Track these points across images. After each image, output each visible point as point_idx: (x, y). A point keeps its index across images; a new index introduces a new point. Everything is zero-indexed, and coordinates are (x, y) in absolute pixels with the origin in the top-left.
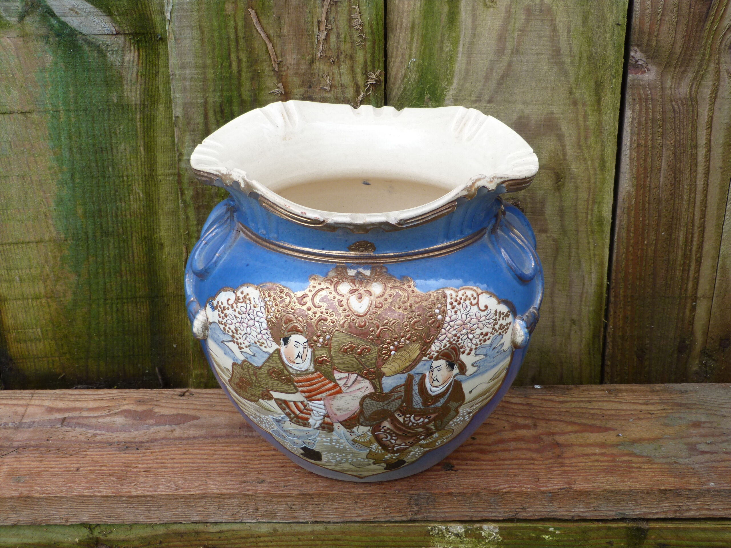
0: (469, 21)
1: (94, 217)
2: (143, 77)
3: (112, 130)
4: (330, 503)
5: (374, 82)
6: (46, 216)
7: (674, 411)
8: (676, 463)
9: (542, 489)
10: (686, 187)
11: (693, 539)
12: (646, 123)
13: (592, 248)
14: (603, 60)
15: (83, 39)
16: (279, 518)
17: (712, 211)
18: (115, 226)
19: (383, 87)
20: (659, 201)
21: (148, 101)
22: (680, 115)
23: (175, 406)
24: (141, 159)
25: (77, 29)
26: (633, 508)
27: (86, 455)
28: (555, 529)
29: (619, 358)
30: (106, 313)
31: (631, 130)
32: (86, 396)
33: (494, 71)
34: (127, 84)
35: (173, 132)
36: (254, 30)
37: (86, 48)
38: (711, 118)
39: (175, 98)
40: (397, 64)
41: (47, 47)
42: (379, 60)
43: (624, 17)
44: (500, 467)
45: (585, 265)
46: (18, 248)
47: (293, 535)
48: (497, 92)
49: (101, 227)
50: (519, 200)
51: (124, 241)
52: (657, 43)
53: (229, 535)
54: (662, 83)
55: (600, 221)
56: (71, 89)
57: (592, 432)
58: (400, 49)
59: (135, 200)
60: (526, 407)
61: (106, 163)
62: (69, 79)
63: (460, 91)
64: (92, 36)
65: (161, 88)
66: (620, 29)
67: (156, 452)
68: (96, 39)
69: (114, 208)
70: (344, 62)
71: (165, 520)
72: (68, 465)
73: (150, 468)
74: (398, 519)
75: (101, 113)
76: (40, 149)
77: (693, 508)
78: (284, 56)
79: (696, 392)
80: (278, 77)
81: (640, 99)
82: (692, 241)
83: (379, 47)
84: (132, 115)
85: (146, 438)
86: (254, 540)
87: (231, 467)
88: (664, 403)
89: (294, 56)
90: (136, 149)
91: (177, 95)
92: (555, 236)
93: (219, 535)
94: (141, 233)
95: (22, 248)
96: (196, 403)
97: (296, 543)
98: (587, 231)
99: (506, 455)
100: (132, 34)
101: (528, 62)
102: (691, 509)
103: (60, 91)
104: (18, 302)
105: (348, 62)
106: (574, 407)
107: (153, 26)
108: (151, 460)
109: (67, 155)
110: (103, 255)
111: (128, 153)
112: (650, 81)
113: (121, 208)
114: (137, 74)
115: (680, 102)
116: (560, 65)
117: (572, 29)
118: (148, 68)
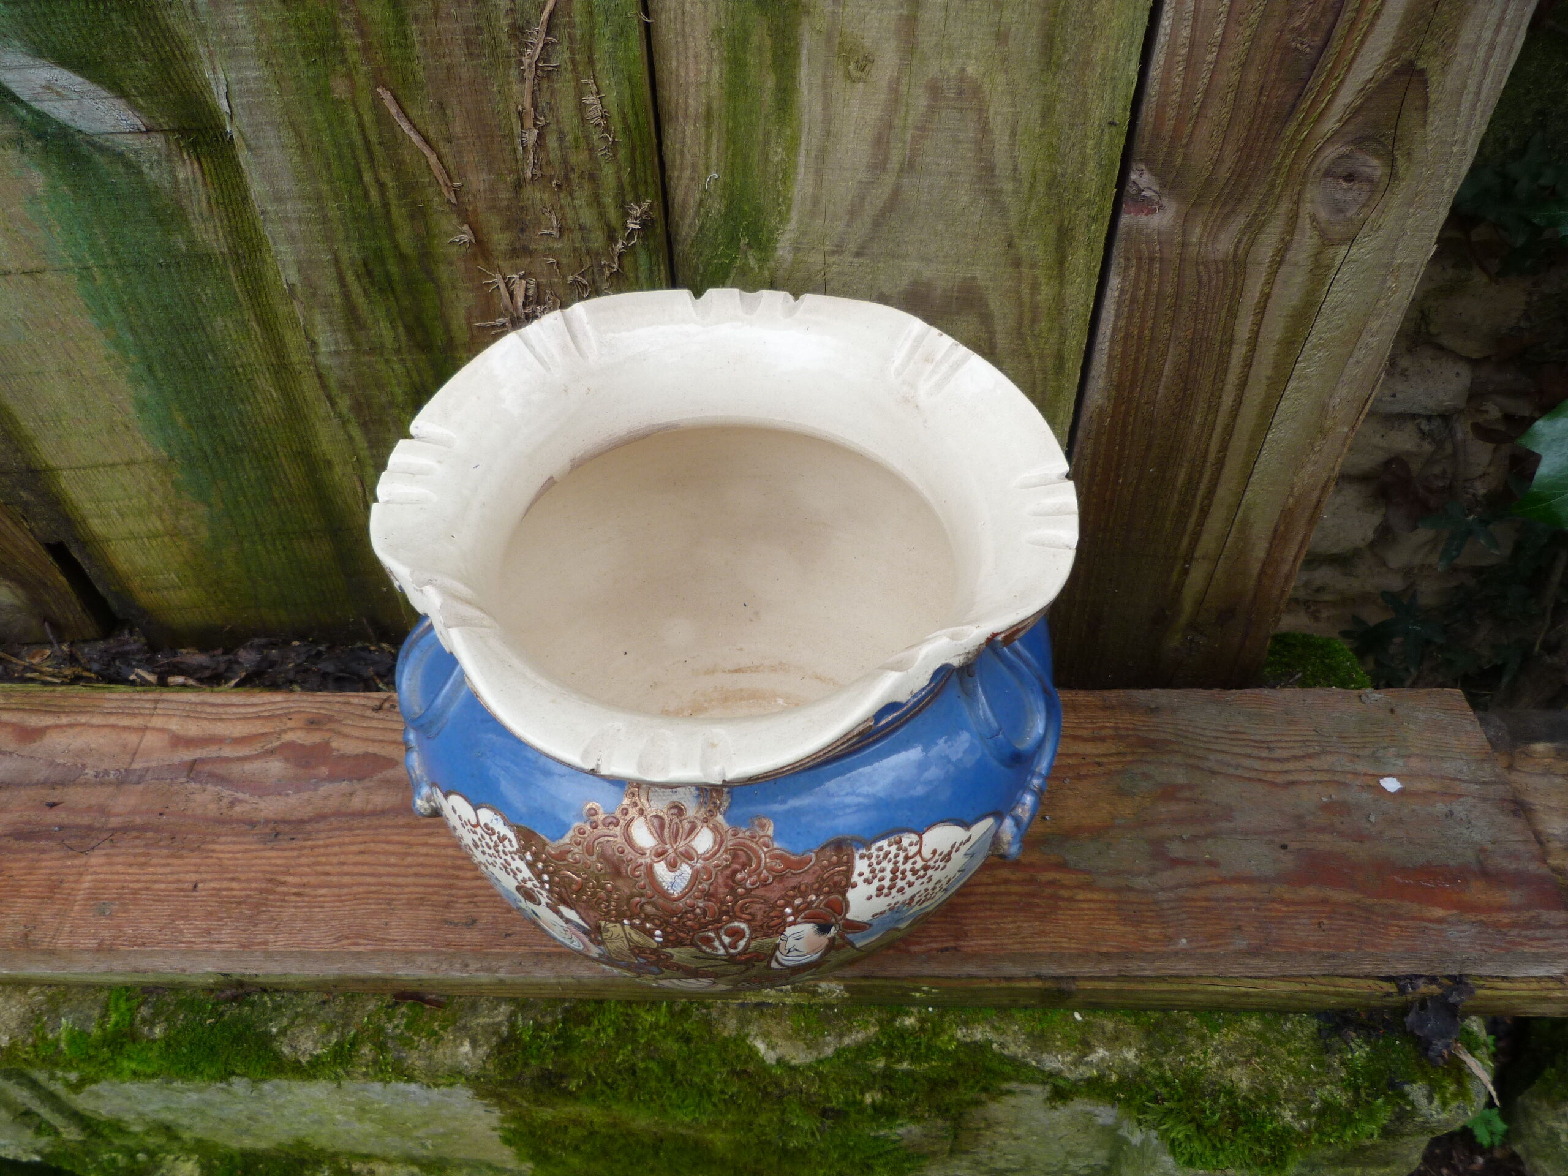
0: (817, 107)
1: (206, 426)
2: (221, 208)
3: (194, 297)
4: (579, 962)
5: (638, 227)
6: (127, 427)
7: (1136, 757)
8: (1128, 887)
10: (1202, 405)
12: (1146, 300)
14: (1077, 189)
15: (88, 143)
17: (1240, 442)
18: (245, 438)
20: (1152, 423)
21: (241, 246)
22: (1209, 290)
23: (364, 734)
24: (257, 340)
25: (71, 123)
27: (213, 851)
30: (268, 552)
31: (1117, 310)
33: (868, 199)
34: (195, 219)
36: (398, 130)
37: (97, 157)
38: (1266, 297)
39: (278, 253)
40: (685, 182)
41: (26, 159)
42: (646, 182)
43: (1125, 109)
46: (99, 472)
47: (530, 984)
48: (872, 239)
49: (223, 440)
51: (266, 459)
52: (1183, 159)
54: (1184, 232)
56: (97, 231)
58: (688, 157)
59: (266, 400)
61: (199, 346)
62: (88, 215)
63: (804, 234)
64: (103, 137)
66: (1114, 133)
67: (319, 847)
68: (113, 141)
69: (236, 415)
70: (580, 186)
72: (182, 876)
73: (304, 885)
76: (79, 329)
78: (465, 176)
79: (1173, 711)
80: (459, 215)
81: (1139, 259)
82: (1198, 484)
83: (643, 158)
84: (221, 270)
85: (307, 812)
87: (429, 886)
88: (1121, 738)
89: (483, 176)
90: (244, 325)
91: (282, 249)
94: (291, 446)
95: (106, 472)
100: (178, 130)
101: (931, 187)
103: (79, 234)
104: (128, 542)
105: (587, 185)
108: (309, 866)
109: (129, 338)
110: (238, 478)
111: (233, 333)
112: (1162, 229)
113: (247, 413)
114: (209, 202)
115: (1212, 267)
116: (993, 195)
117: (1019, 130)
118: (226, 192)
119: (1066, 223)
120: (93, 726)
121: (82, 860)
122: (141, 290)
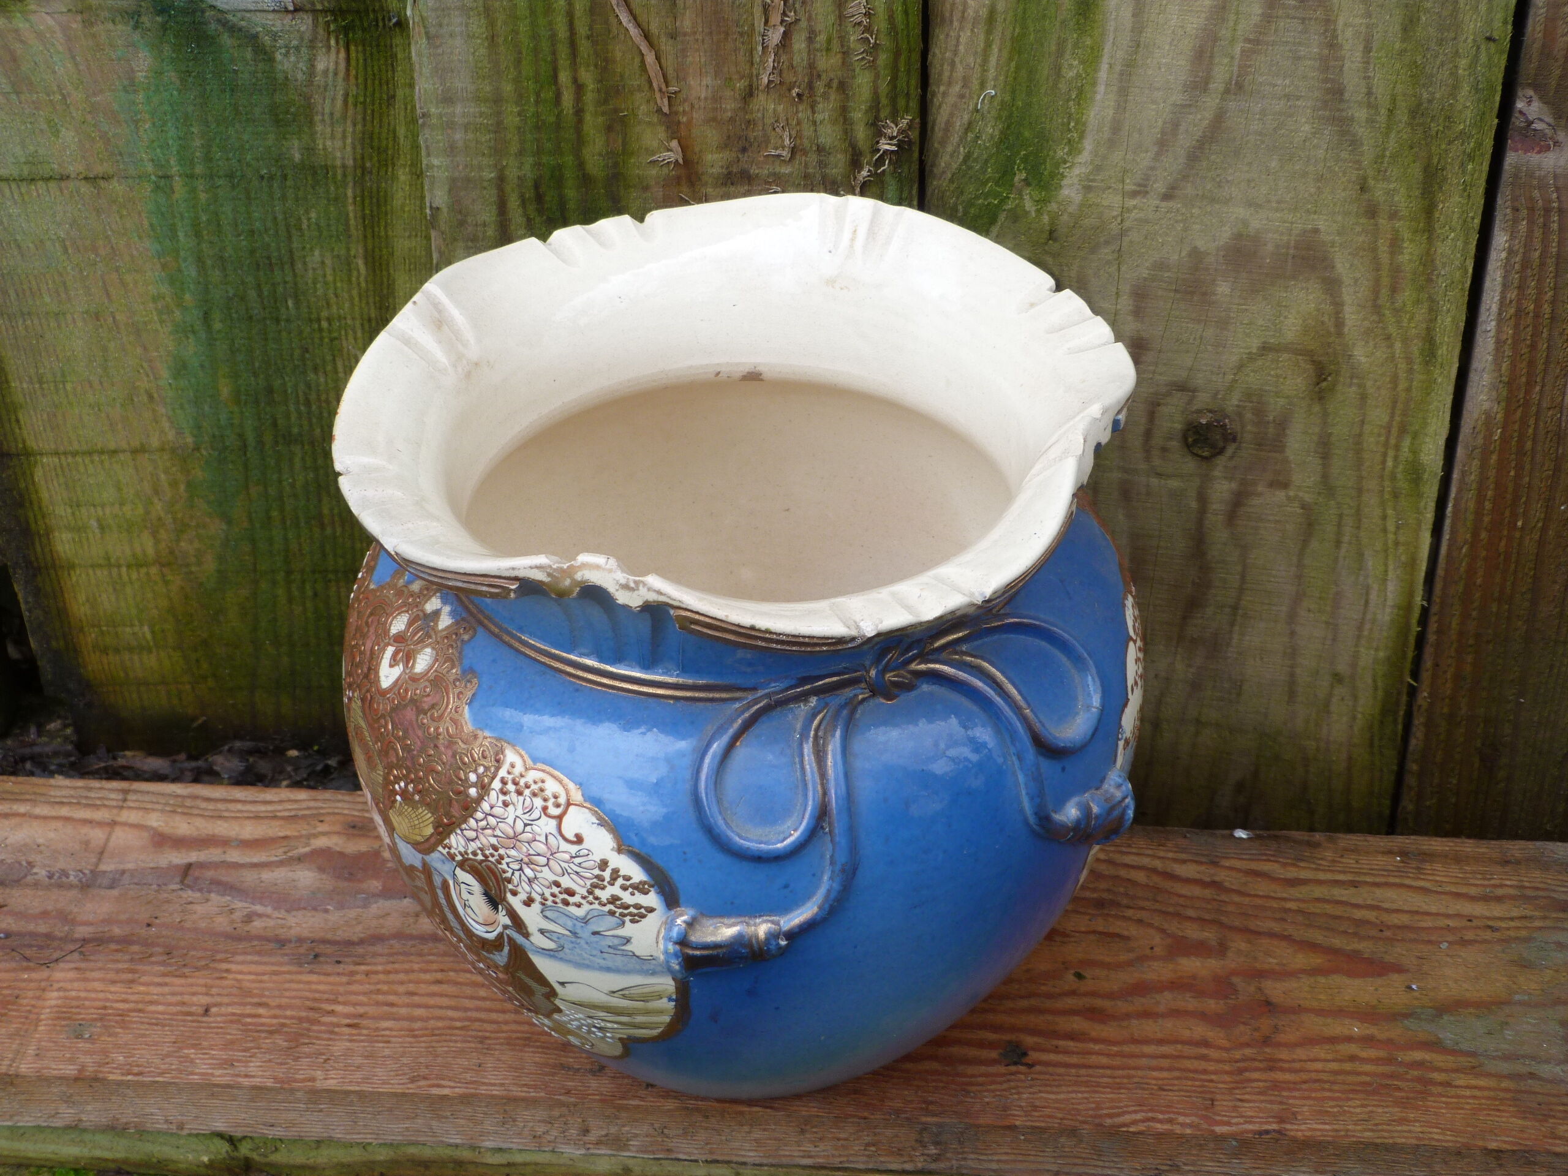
0: (1127, 13)
1: (257, 402)
2: (360, 107)
3: (292, 221)
4: (746, 1128)
5: (894, 148)
6: (151, 397)
7: (1548, 923)
8: (1532, 1075)
9: (1218, 1129)
12: (1542, 265)
13: (1391, 528)
14: (1448, 118)
15: (219, 21)
16: (633, 1148)
18: (305, 423)
19: (916, 154)
20: (1558, 437)
21: (371, 159)
24: (359, 284)
27: (227, 971)
29: (1438, 759)
30: (290, 600)
31: (1505, 277)
32: (239, 806)
33: (1182, 128)
34: (323, 121)
35: (429, 238)
36: (613, 20)
37: (226, 40)
39: (430, 167)
40: (951, 99)
41: (136, 36)
42: (908, 94)
43: (1505, 22)
44: (1131, 1062)
45: (1372, 563)
46: (92, 462)
49: (275, 424)
50: (1226, 416)
53: (528, 1171)
55: (1415, 473)
56: (195, 130)
57: (1350, 974)
58: (960, 68)
60: (1208, 893)
61: (280, 289)
62: (190, 109)
63: (1098, 169)
64: (239, 15)
65: (401, 131)
66: (1493, 50)
67: (376, 973)
68: (249, 20)
69: (302, 387)
70: (826, 96)
71: (390, 1138)
72: (186, 998)
73: (361, 1016)
74: (894, 1167)
75: (264, 183)
76: (132, 256)
78: (684, 79)
80: (668, 127)
81: (1532, 210)
83: (908, 66)
84: (337, 188)
85: (357, 932)
88: (1527, 900)
89: (708, 80)
90: (347, 263)
91: (436, 162)
92: (1308, 498)
93: (506, 1170)
95: (102, 462)
98: (1382, 492)
99: (1150, 1028)
100: (332, 12)
101: (1263, 112)
103: (172, 132)
104: (99, 572)
105: (833, 96)
106: (1318, 900)
108: (365, 994)
109: (191, 272)
110: (280, 481)
111: (329, 272)
112: (1559, 171)
113: (318, 385)
114: (346, 102)
116: (1342, 125)
117: (1375, 46)
118: (370, 89)
119: (1435, 161)
120: (37, 817)
121: (45, 973)
122: (227, 209)
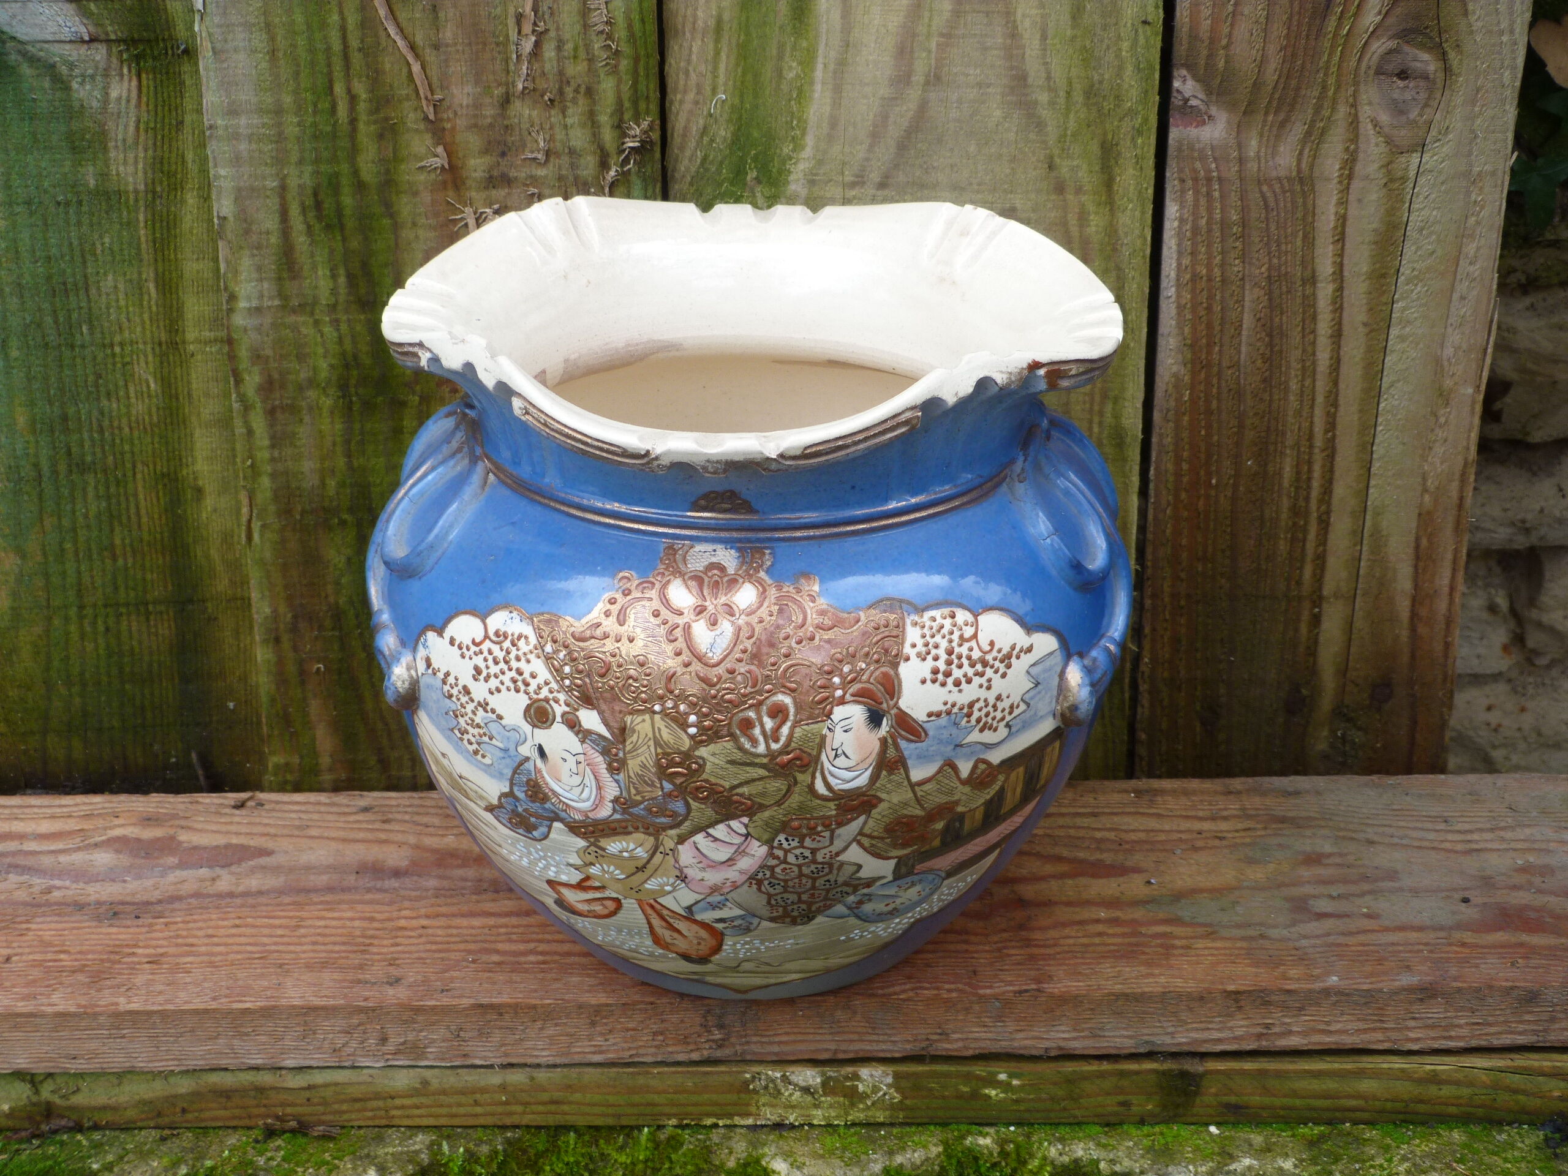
0: (836, 15)
1: (52, 431)
2: (151, 133)
3: (87, 247)
4: (539, 1024)
5: (637, 144)
7: (1269, 832)
8: (1262, 936)
9: (981, 991)
10: (1295, 365)
11: (1295, 1094)
12: (1210, 231)
14: (1117, 97)
15: (19, 52)
16: (430, 1056)
17: (1348, 415)
18: (98, 450)
19: (658, 155)
20: (1239, 394)
21: (161, 183)
22: (1278, 214)
23: (224, 828)
24: (150, 308)
25: (7, 29)
26: (1170, 1030)
27: (28, 929)
28: (1011, 1076)
29: (1164, 726)
30: (83, 637)
31: (1179, 245)
32: (36, 810)
33: (891, 120)
34: (116, 147)
35: (216, 250)
36: (382, 34)
37: (26, 70)
38: (1342, 220)
39: (217, 177)
40: (687, 106)
42: (648, 97)
43: (1157, 7)
47: (462, 1092)
48: (896, 166)
49: (69, 453)
51: (118, 482)
52: (1226, 62)
53: (328, 1093)
54: (1240, 146)
55: (1119, 437)
57: (1094, 876)
58: (693, 76)
59: (140, 395)
61: (75, 316)
63: (820, 163)
64: (38, 46)
65: (190, 156)
66: (1149, 33)
67: (175, 923)
68: (47, 51)
69: (95, 413)
70: (574, 101)
71: (191, 1064)
73: (162, 955)
74: (681, 1057)
75: (61, 209)
77: (1295, 1029)
78: (447, 88)
79: (1318, 793)
80: (434, 134)
81: (1196, 180)
82: (1309, 479)
83: (647, 69)
84: (129, 213)
85: (156, 895)
86: (381, 1103)
87: (332, 952)
88: (1249, 817)
89: (469, 89)
90: (139, 287)
91: (222, 172)
93: (307, 1094)
94: (155, 465)
96: (266, 821)
97: (469, 1110)
100: (124, 41)
101: (960, 101)
102: (1290, 1033)
105: (582, 101)
106: (1062, 827)
107: (169, 25)
108: (164, 939)
110: (74, 512)
111: (121, 296)
112: (1215, 143)
113: (111, 412)
114: (137, 128)
115: (1277, 187)
116: (1028, 108)
117: (1050, 33)
118: (160, 114)
119: (1110, 137)
122: (25, 235)
